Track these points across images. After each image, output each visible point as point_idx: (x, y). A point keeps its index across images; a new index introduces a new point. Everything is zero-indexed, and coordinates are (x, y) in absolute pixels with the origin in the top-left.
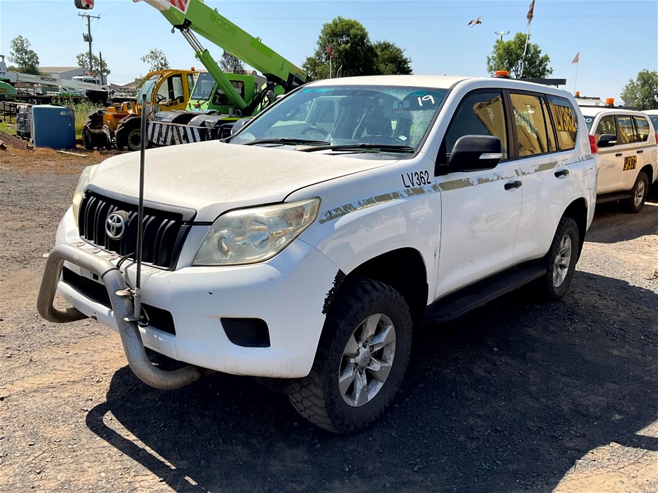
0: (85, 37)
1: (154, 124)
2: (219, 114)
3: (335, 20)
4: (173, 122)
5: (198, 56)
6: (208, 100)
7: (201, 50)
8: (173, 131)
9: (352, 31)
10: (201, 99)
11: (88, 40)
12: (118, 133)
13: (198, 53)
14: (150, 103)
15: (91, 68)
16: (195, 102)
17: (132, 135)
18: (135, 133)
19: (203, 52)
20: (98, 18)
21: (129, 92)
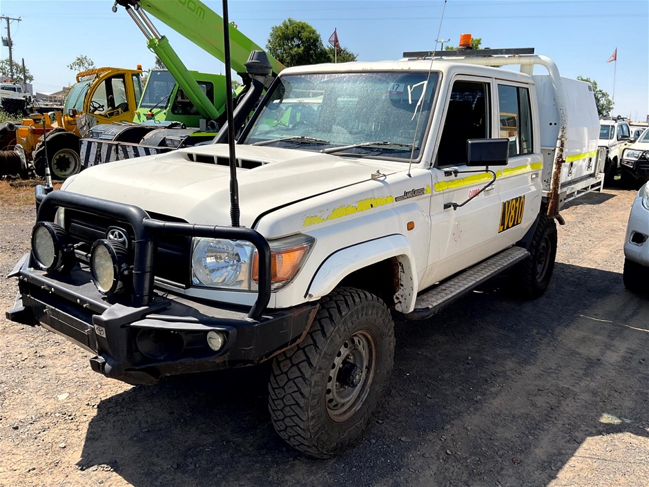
0: (3, 41)
1: (90, 143)
2: (184, 127)
3: (285, 22)
4: (117, 139)
5: (151, 45)
6: (166, 108)
7: (157, 37)
8: (117, 153)
9: (304, 34)
10: (156, 107)
11: (7, 45)
12: (38, 155)
13: (151, 41)
14: (82, 113)
15: (12, 75)
16: (147, 111)
17: (57, 157)
18: (62, 155)
19: (160, 40)
20: (19, 20)
21: (55, 101)
